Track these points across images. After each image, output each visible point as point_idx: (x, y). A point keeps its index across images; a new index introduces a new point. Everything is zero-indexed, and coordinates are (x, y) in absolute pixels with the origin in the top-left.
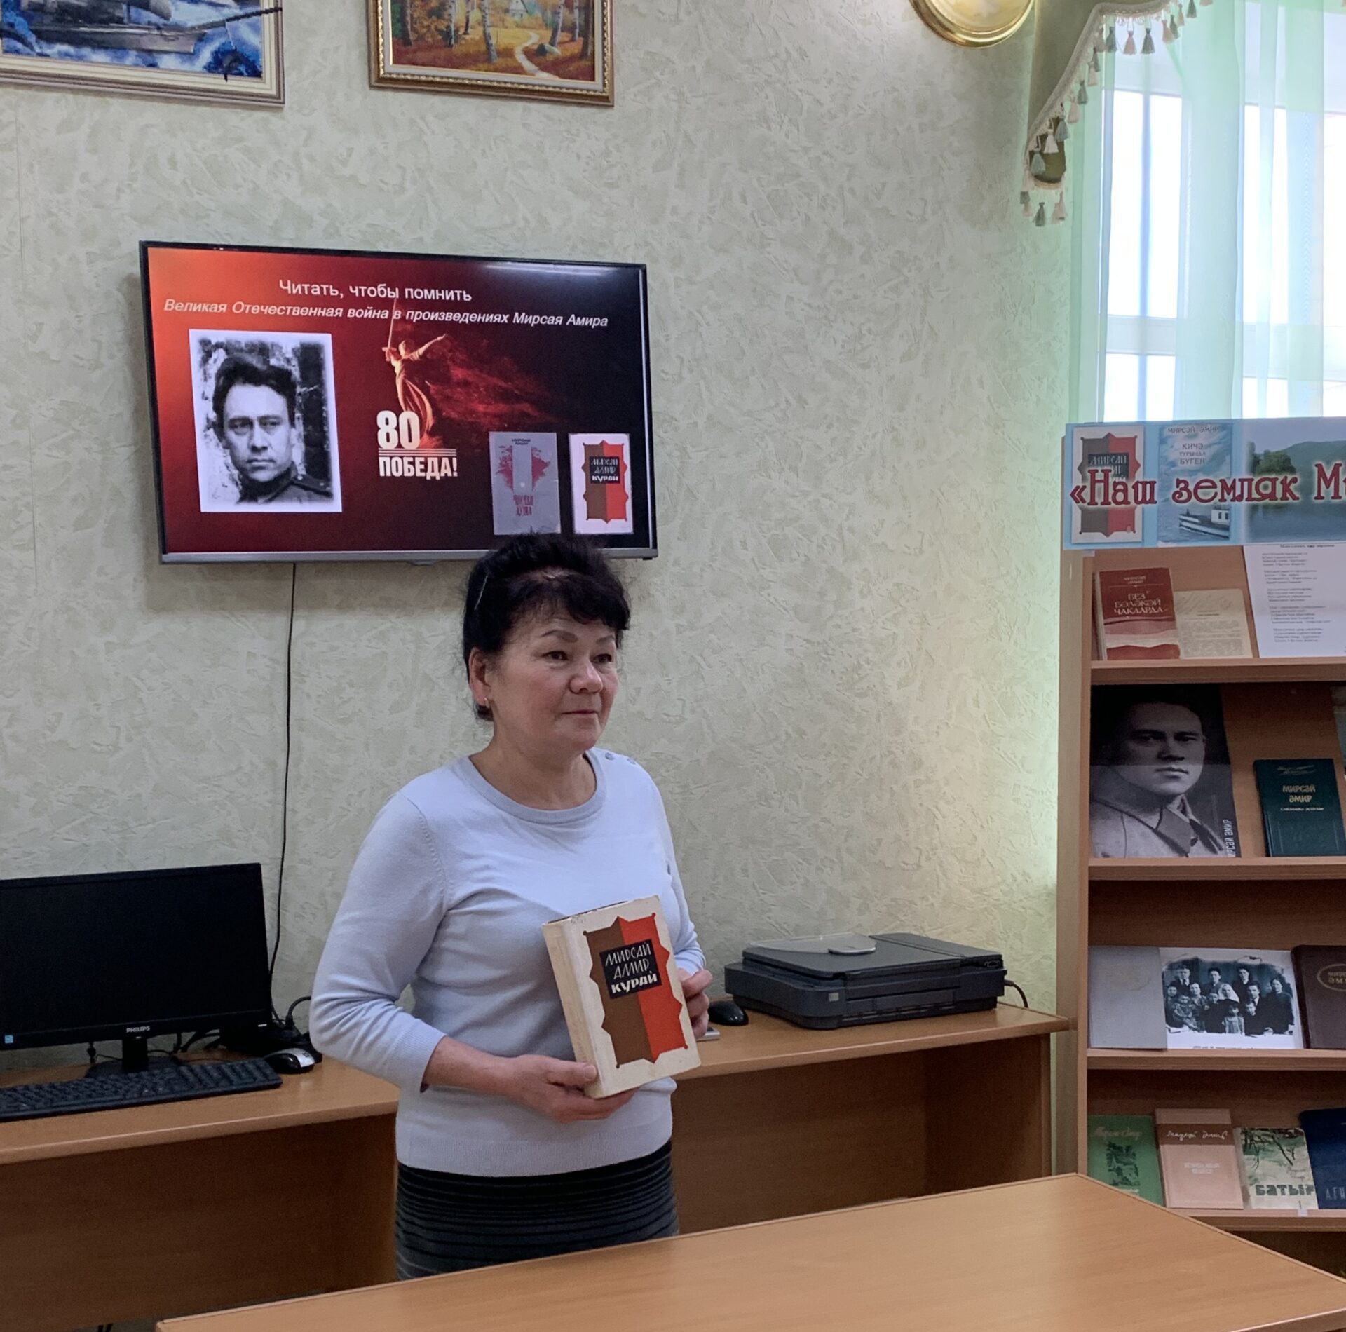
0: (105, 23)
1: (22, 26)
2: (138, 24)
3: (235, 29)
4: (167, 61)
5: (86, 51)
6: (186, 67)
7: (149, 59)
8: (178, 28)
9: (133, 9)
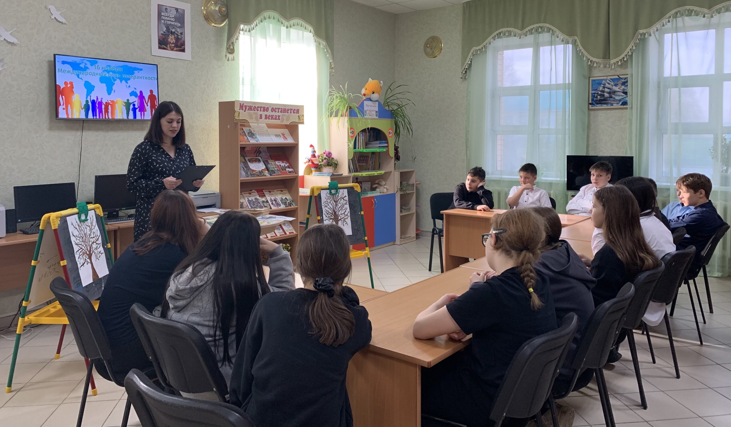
0: (606, 101)
1: (594, 103)
2: (610, 100)
3: (625, 99)
4: (614, 105)
5: (603, 105)
6: (618, 105)
7: (612, 105)
8: (616, 100)
9: (610, 99)
